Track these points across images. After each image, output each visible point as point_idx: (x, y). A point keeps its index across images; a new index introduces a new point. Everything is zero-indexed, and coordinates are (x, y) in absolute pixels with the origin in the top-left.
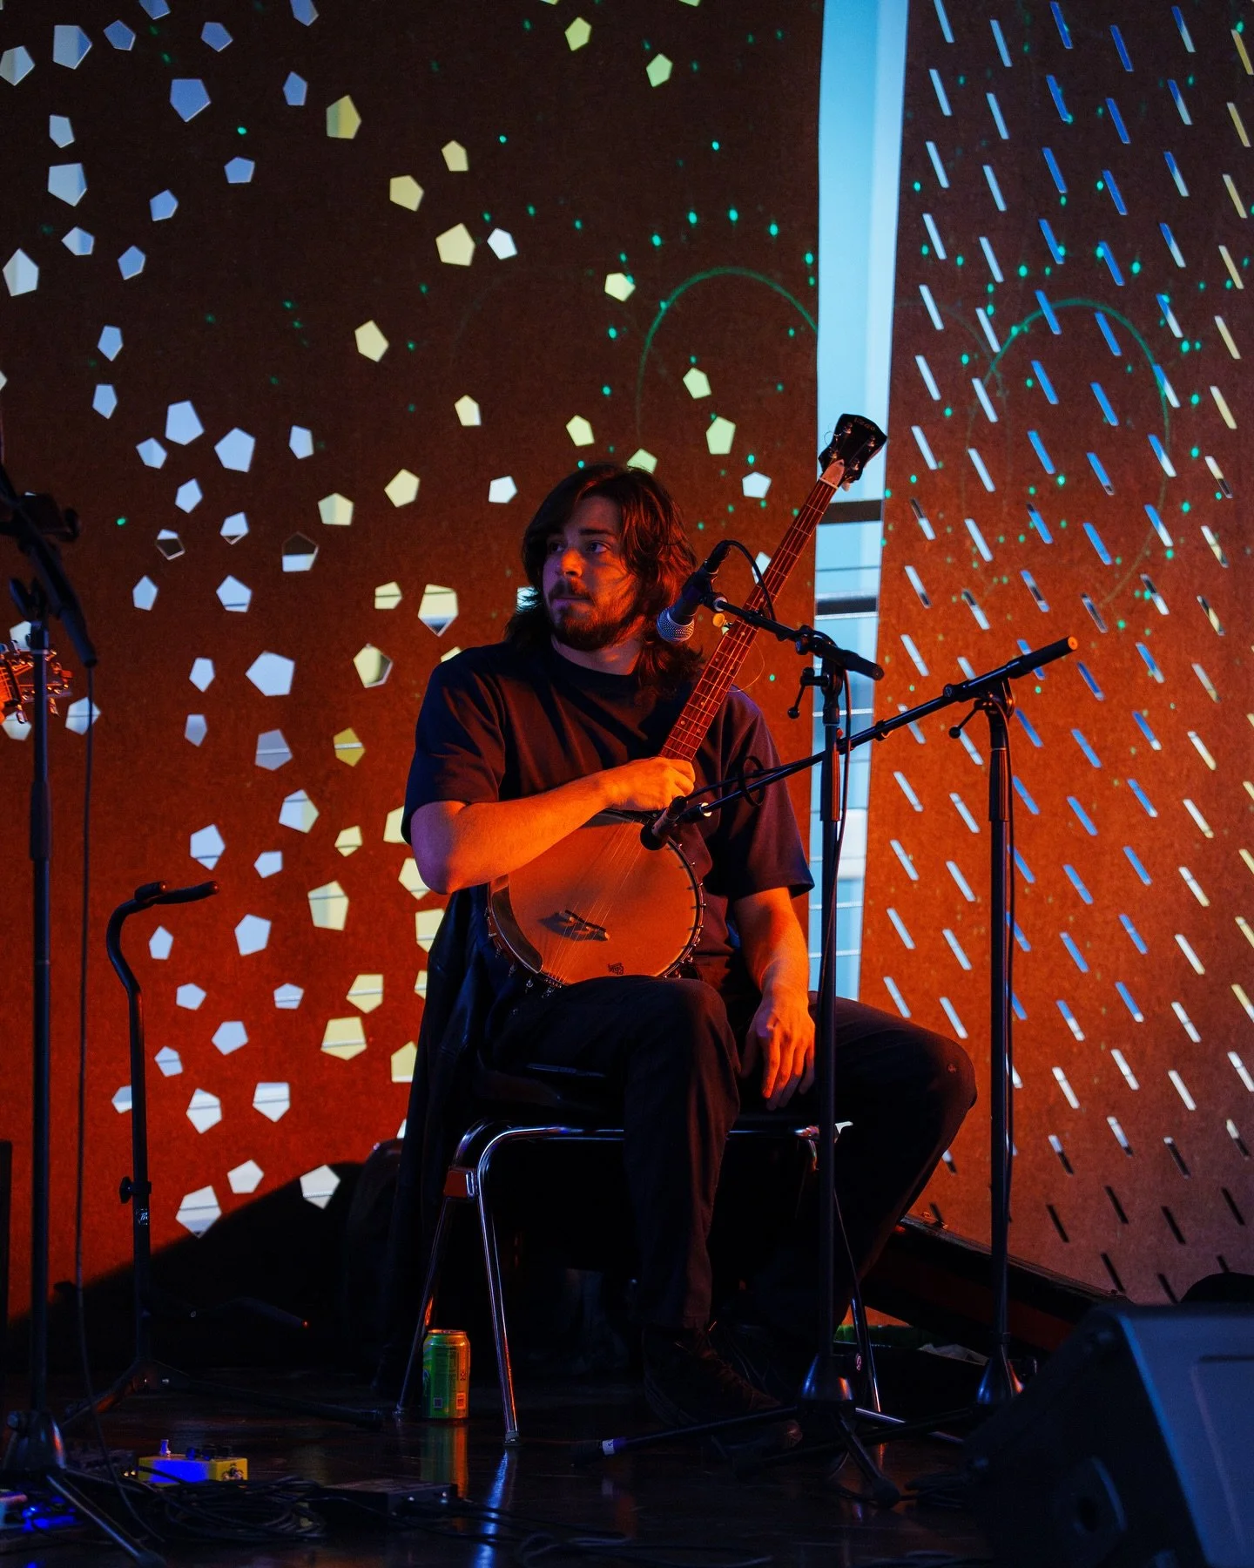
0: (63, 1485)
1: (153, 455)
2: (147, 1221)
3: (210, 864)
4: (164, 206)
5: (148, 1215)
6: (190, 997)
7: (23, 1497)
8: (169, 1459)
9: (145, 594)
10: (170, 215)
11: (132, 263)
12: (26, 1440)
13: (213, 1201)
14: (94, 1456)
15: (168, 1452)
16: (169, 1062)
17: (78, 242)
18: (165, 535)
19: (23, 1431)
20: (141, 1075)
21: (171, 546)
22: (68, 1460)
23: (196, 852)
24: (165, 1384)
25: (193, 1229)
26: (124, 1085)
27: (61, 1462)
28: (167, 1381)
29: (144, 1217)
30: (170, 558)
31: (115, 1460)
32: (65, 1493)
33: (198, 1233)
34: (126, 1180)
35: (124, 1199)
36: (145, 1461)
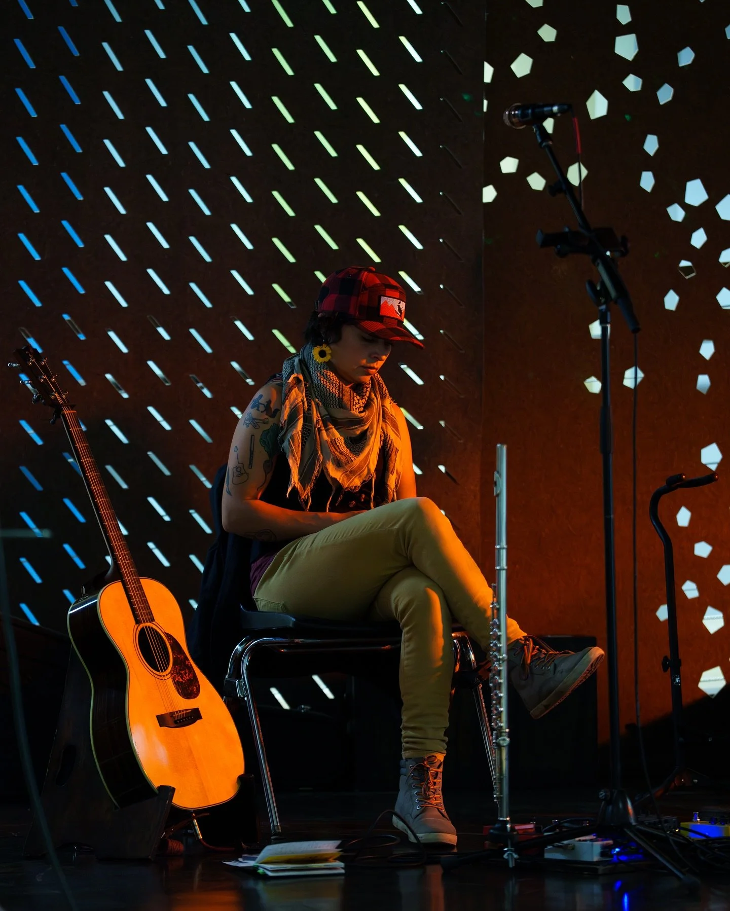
0: (635, 835)
1: (677, 213)
2: (680, 683)
3: (713, 467)
4: (686, 57)
5: (680, 680)
6: (703, 550)
7: (611, 842)
8: (699, 824)
9: (671, 301)
10: (690, 62)
11: (665, 94)
12: (610, 808)
13: (721, 677)
14: (653, 819)
15: (699, 820)
16: (690, 590)
17: (632, 83)
18: (684, 263)
19: (609, 801)
20: (674, 598)
21: (687, 270)
22: (637, 820)
23: (704, 460)
24: (694, 783)
25: (709, 693)
26: (663, 604)
27: (633, 821)
28: (696, 781)
29: (678, 680)
30: (687, 278)
31: (666, 821)
32: (637, 840)
33: (712, 695)
34: (666, 658)
35: (665, 670)
36: (683, 824)
